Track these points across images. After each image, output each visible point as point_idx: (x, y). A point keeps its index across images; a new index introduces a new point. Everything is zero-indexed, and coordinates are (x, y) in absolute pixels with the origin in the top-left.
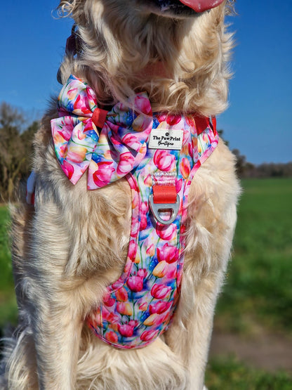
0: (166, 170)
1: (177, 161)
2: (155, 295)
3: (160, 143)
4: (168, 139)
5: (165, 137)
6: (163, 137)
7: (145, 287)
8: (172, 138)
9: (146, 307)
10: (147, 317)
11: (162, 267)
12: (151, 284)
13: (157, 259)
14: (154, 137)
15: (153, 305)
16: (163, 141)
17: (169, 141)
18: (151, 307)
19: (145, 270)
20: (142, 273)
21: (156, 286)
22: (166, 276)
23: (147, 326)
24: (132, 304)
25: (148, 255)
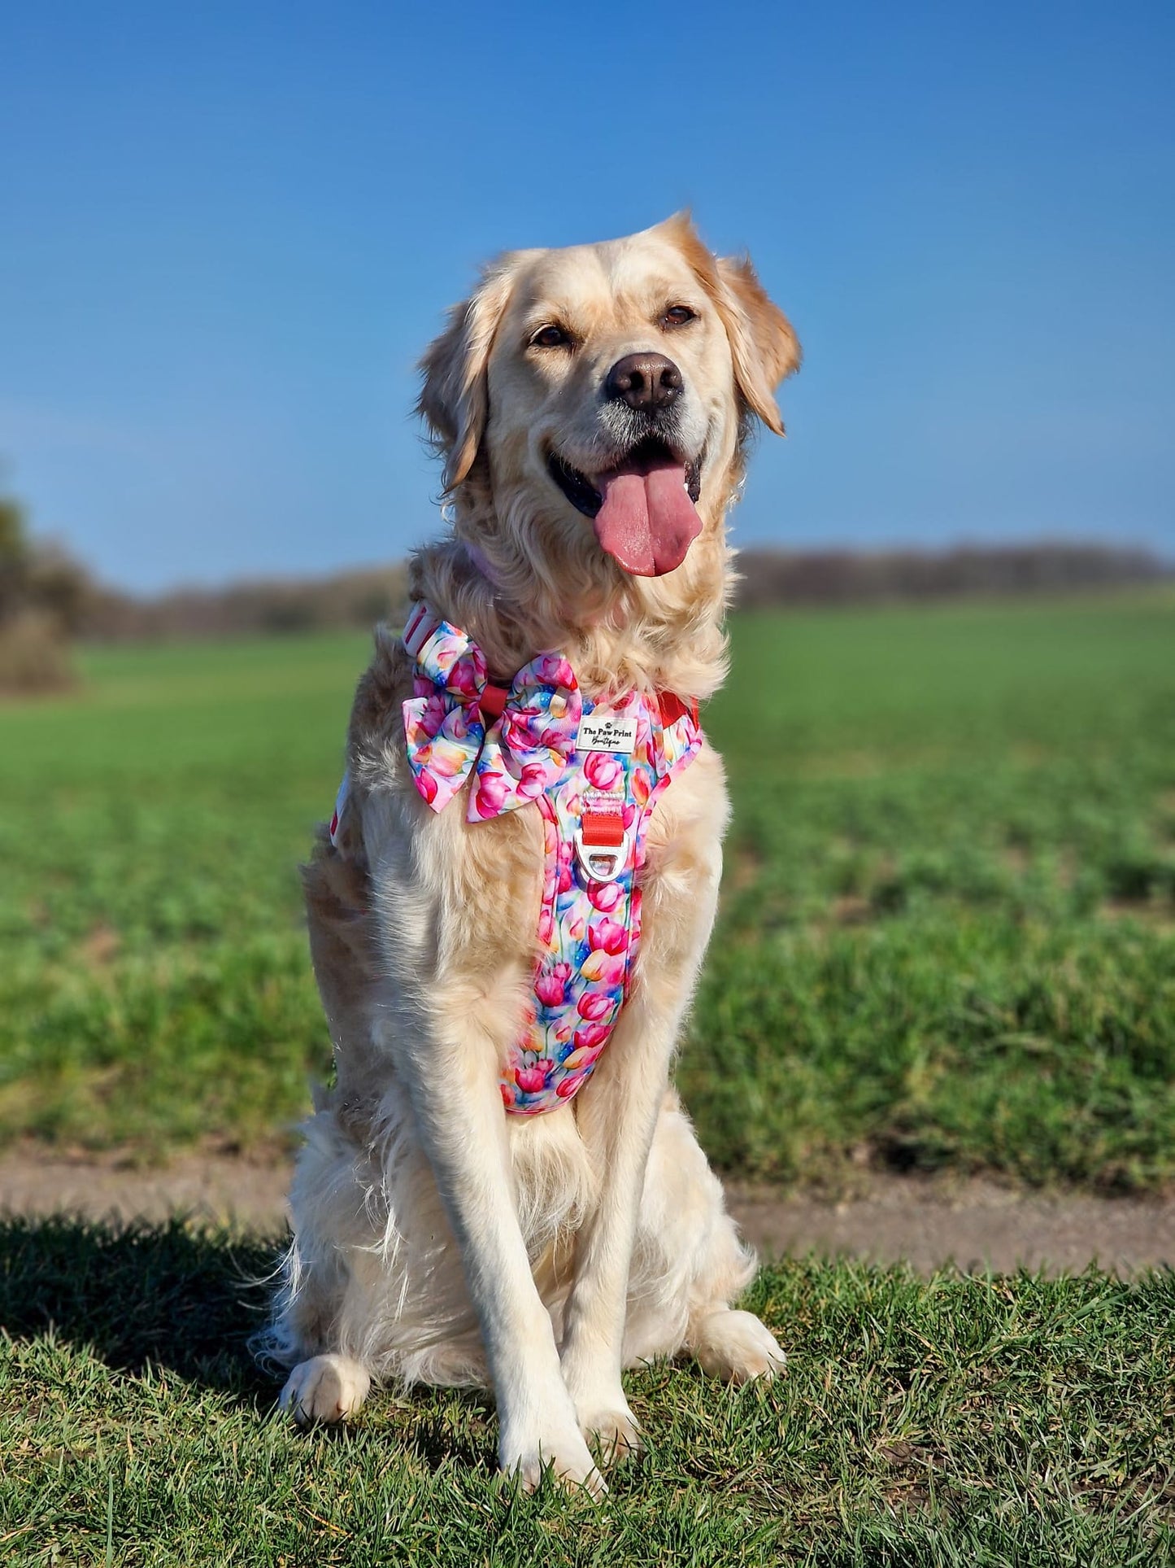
0: (606, 787)
1: (625, 773)
2: (585, 1014)
3: (595, 741)
4: (610, 733)
5: (605, 729)
6: (600, 730)
7: (567, 998)
8: (616, 732)
9: (569, 1037)
10: (571, 1052)
11: (598, 960)
12: (578, 992)
13: (589, 947)
14: (586, 729)
15: (580, 1032)
16: (601, 737)
17: (611, 737)
18: (577, 1035)
19: (567, 966)
20: (562, 971)
21: (587, 998)
22: (604, 979)
23: (568, 1069)
24: (544, 1029)
25: (574, 939)
